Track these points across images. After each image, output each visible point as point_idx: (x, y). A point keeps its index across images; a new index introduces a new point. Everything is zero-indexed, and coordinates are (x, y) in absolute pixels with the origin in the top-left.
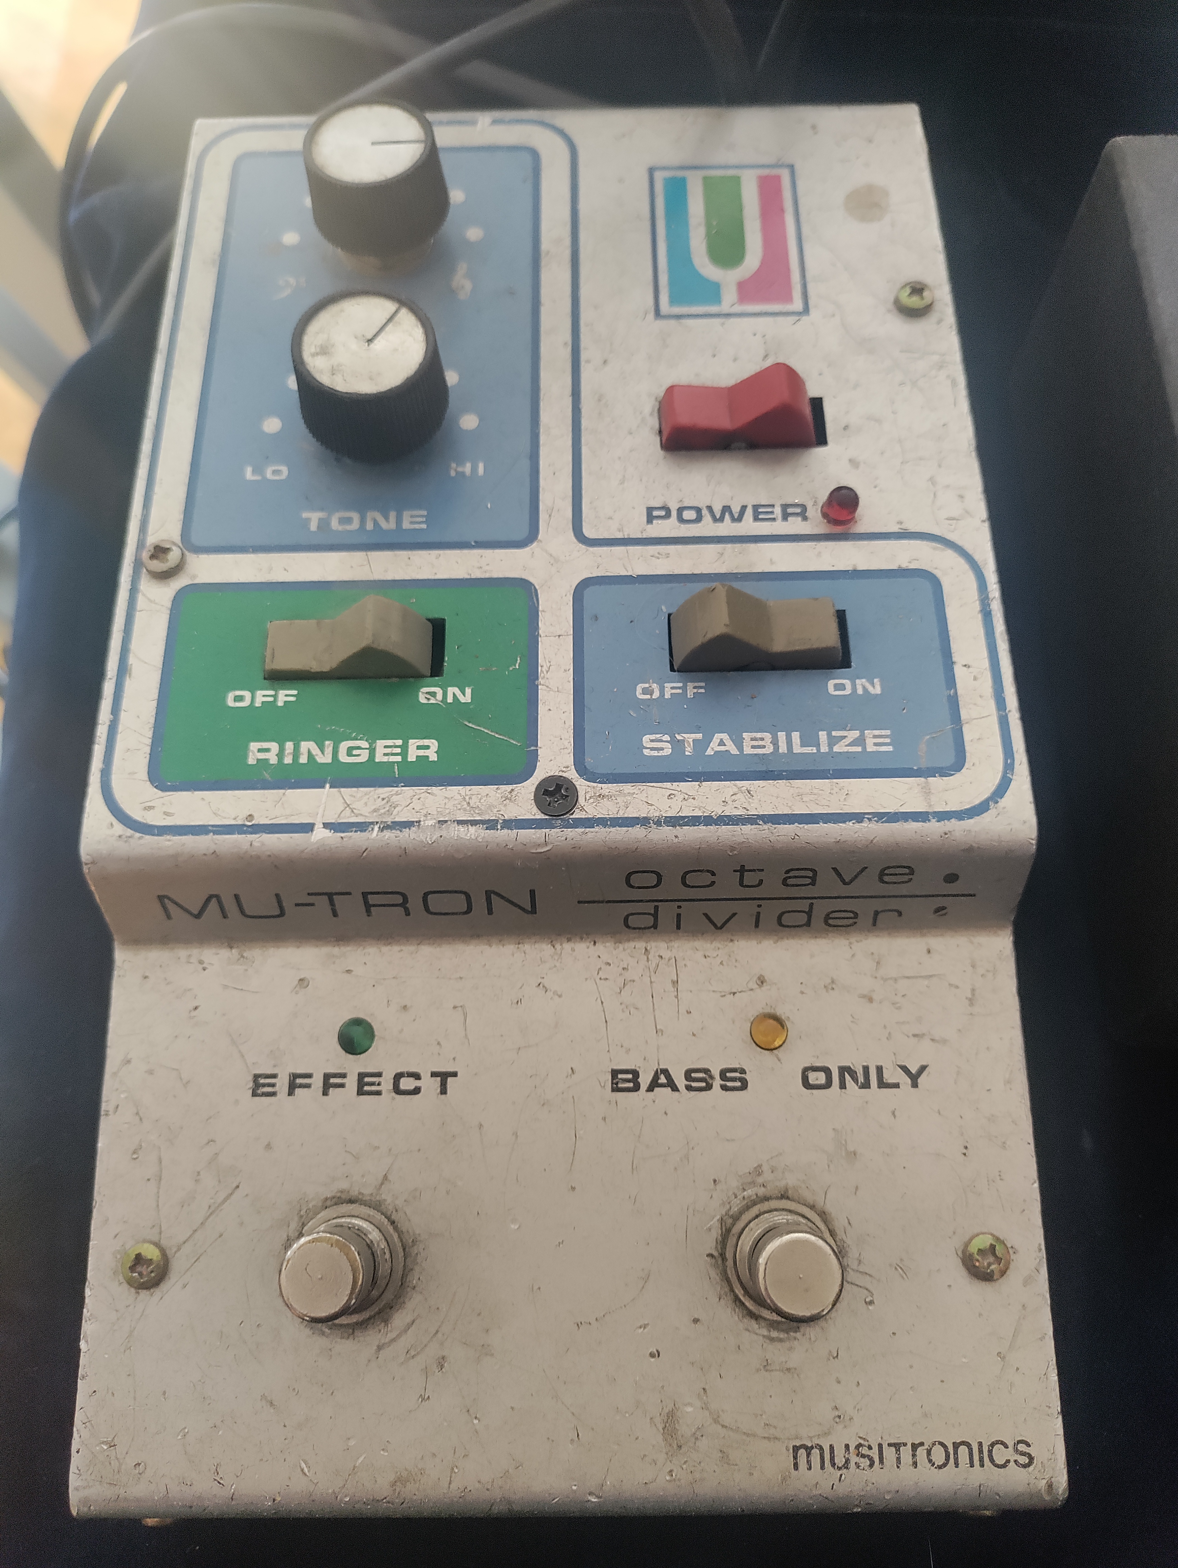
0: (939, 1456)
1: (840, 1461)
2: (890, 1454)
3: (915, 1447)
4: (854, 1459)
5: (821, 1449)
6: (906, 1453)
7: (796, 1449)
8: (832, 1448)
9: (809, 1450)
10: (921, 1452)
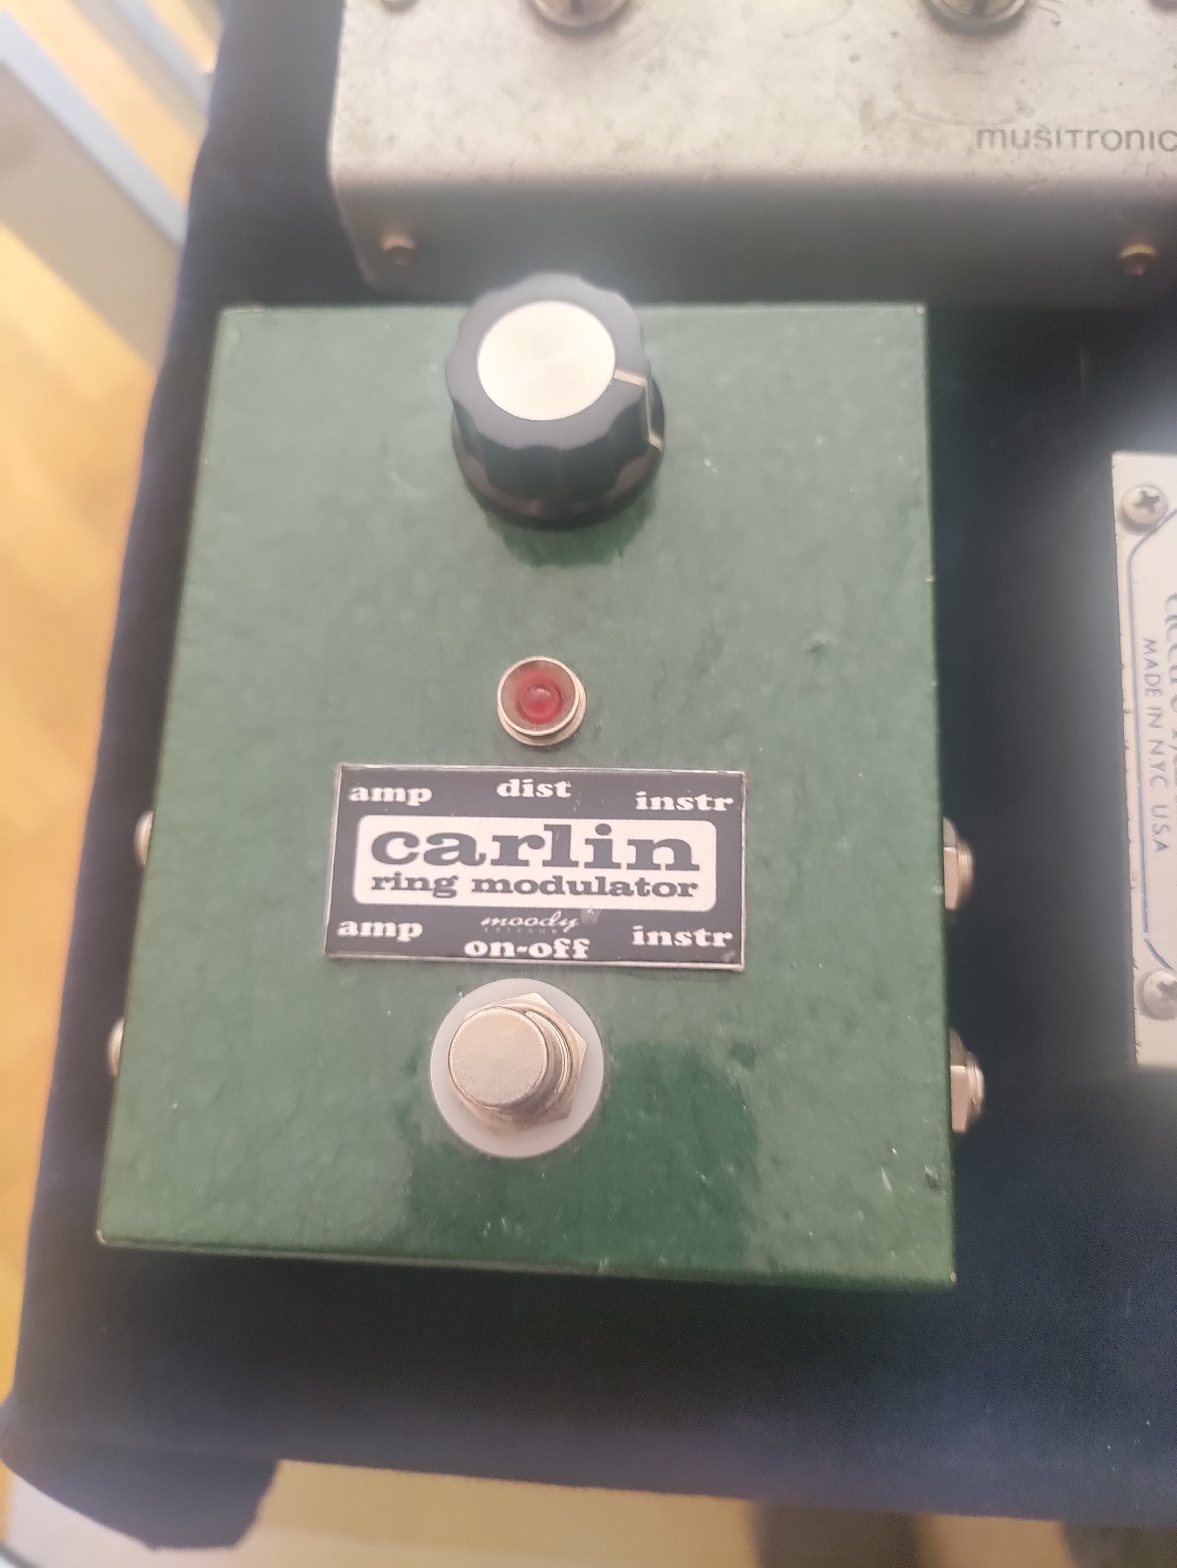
0: (1112, 140)
1: (1020, 140)
2: (1067, 138)
3: (1090, 134)
4: (1033, 141)
5: (1003, 132)
6: (1082, 139)
7: (980, 133)
8: (1013, 132)
9: (992, 133)
10: (1096, 138)
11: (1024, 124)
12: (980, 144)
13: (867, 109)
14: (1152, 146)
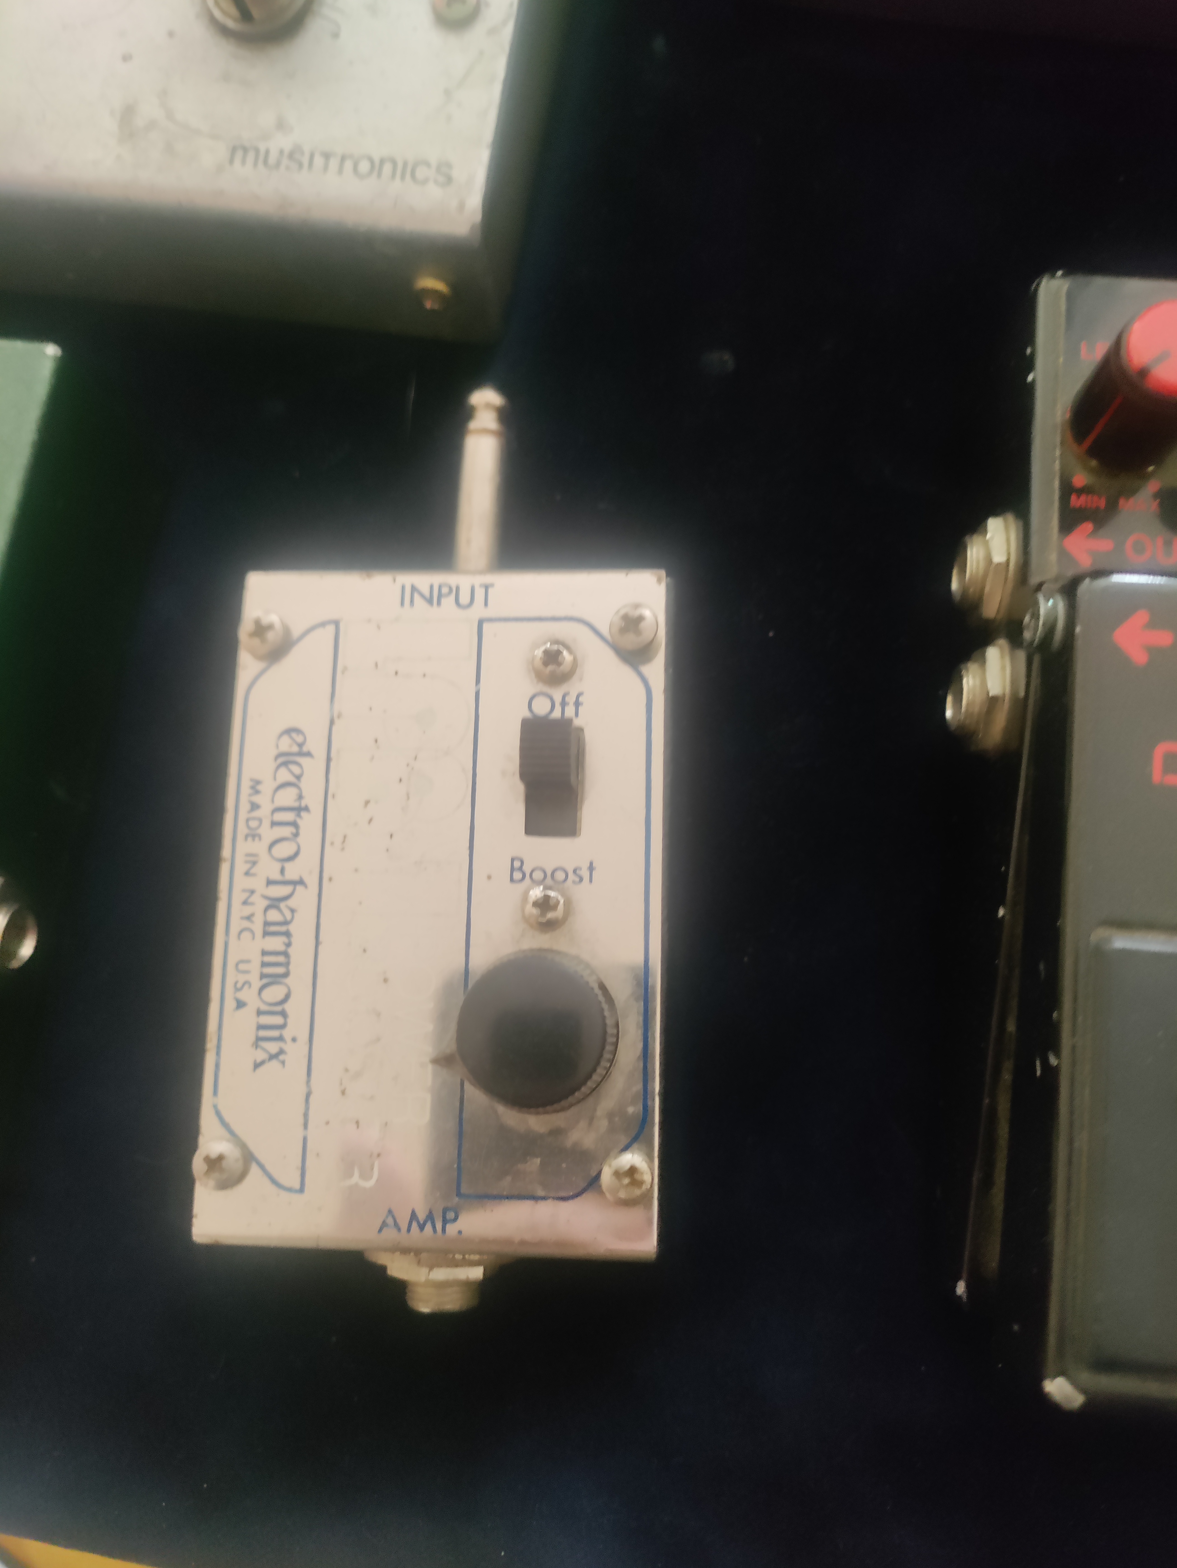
0: (364, 166)
1: (272, 160)
2: (319, 161)
3: (343, 159)
4: (285, 161)
5: (257, 151)
6: (334, 163)
7: (234, 150)
8: (267, 152)
9: (245, 150)
10: (349, 164)
11: (281, 142)
12: (231, 161)
13: (128, 113)
14: (403, 177)
